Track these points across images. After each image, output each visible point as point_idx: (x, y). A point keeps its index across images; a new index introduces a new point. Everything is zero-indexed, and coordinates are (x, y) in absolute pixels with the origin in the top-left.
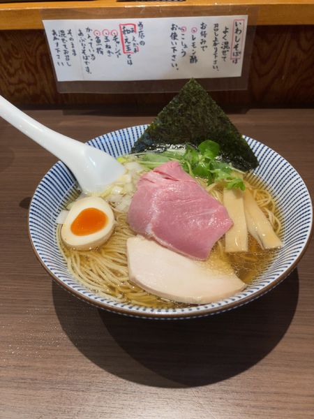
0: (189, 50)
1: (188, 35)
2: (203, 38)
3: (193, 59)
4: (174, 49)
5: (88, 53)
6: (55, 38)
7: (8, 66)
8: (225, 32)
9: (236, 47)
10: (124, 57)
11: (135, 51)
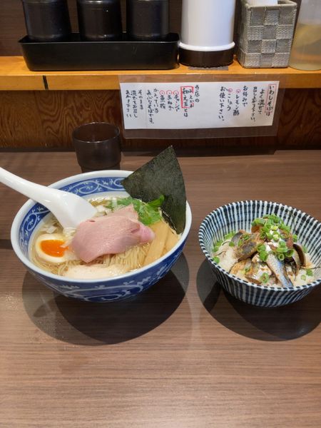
1: (233, 95)
2: (245, 97)
3: (236, 112)
4: (222, 105)
5: (152, 107)
6: (128, 96)
7: (79, 117)
8: (262, 93)
9: (269, 103)
10: (182, 111)
11: (191, 106)
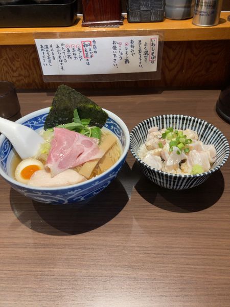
0: (124, 56)
1: (123, 47)
2: (132, 48)
3: (127, 61)
4: (115, 56)
5: (62, 58)
6: (42, 50)
7: (13, 66)
8: (145, 45)
9: (153, 53)
10: (84, 60)
11: (91, 57)
